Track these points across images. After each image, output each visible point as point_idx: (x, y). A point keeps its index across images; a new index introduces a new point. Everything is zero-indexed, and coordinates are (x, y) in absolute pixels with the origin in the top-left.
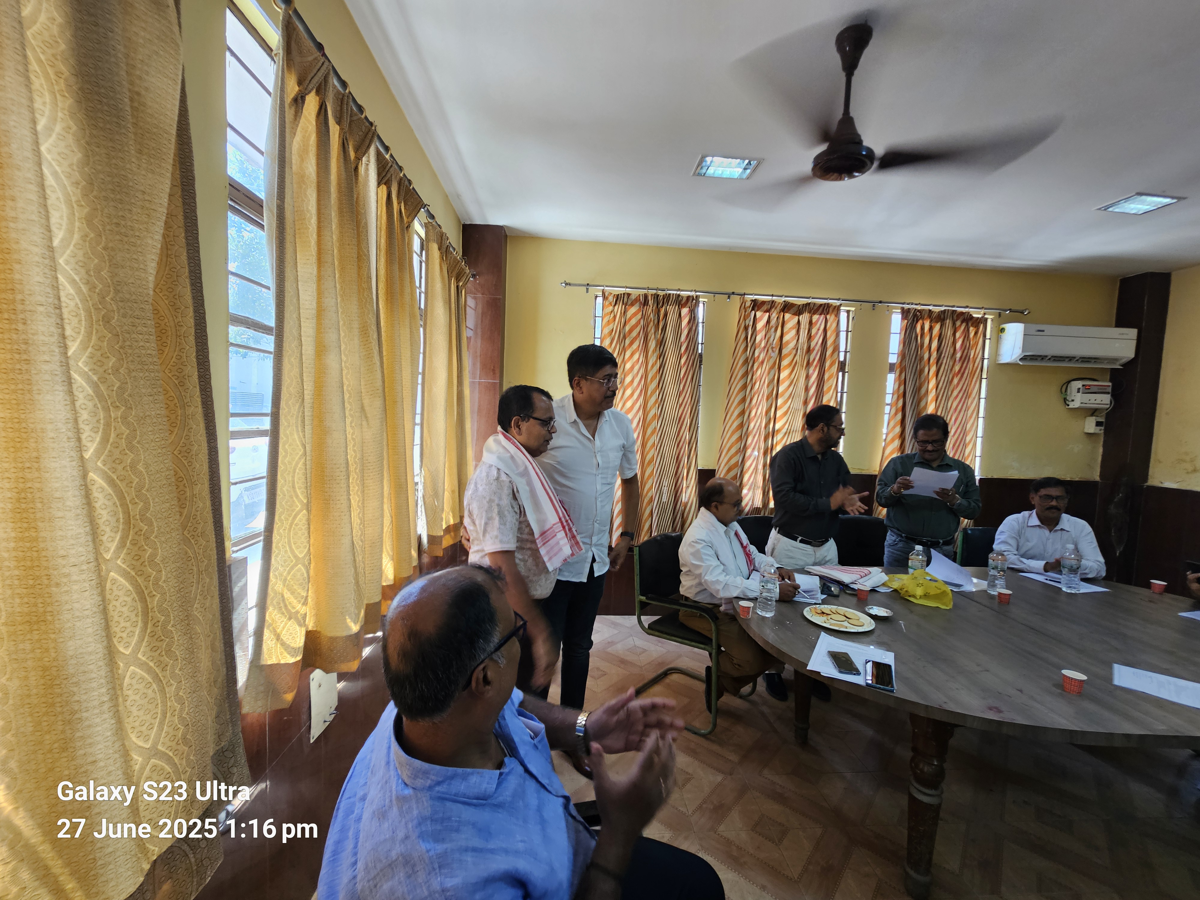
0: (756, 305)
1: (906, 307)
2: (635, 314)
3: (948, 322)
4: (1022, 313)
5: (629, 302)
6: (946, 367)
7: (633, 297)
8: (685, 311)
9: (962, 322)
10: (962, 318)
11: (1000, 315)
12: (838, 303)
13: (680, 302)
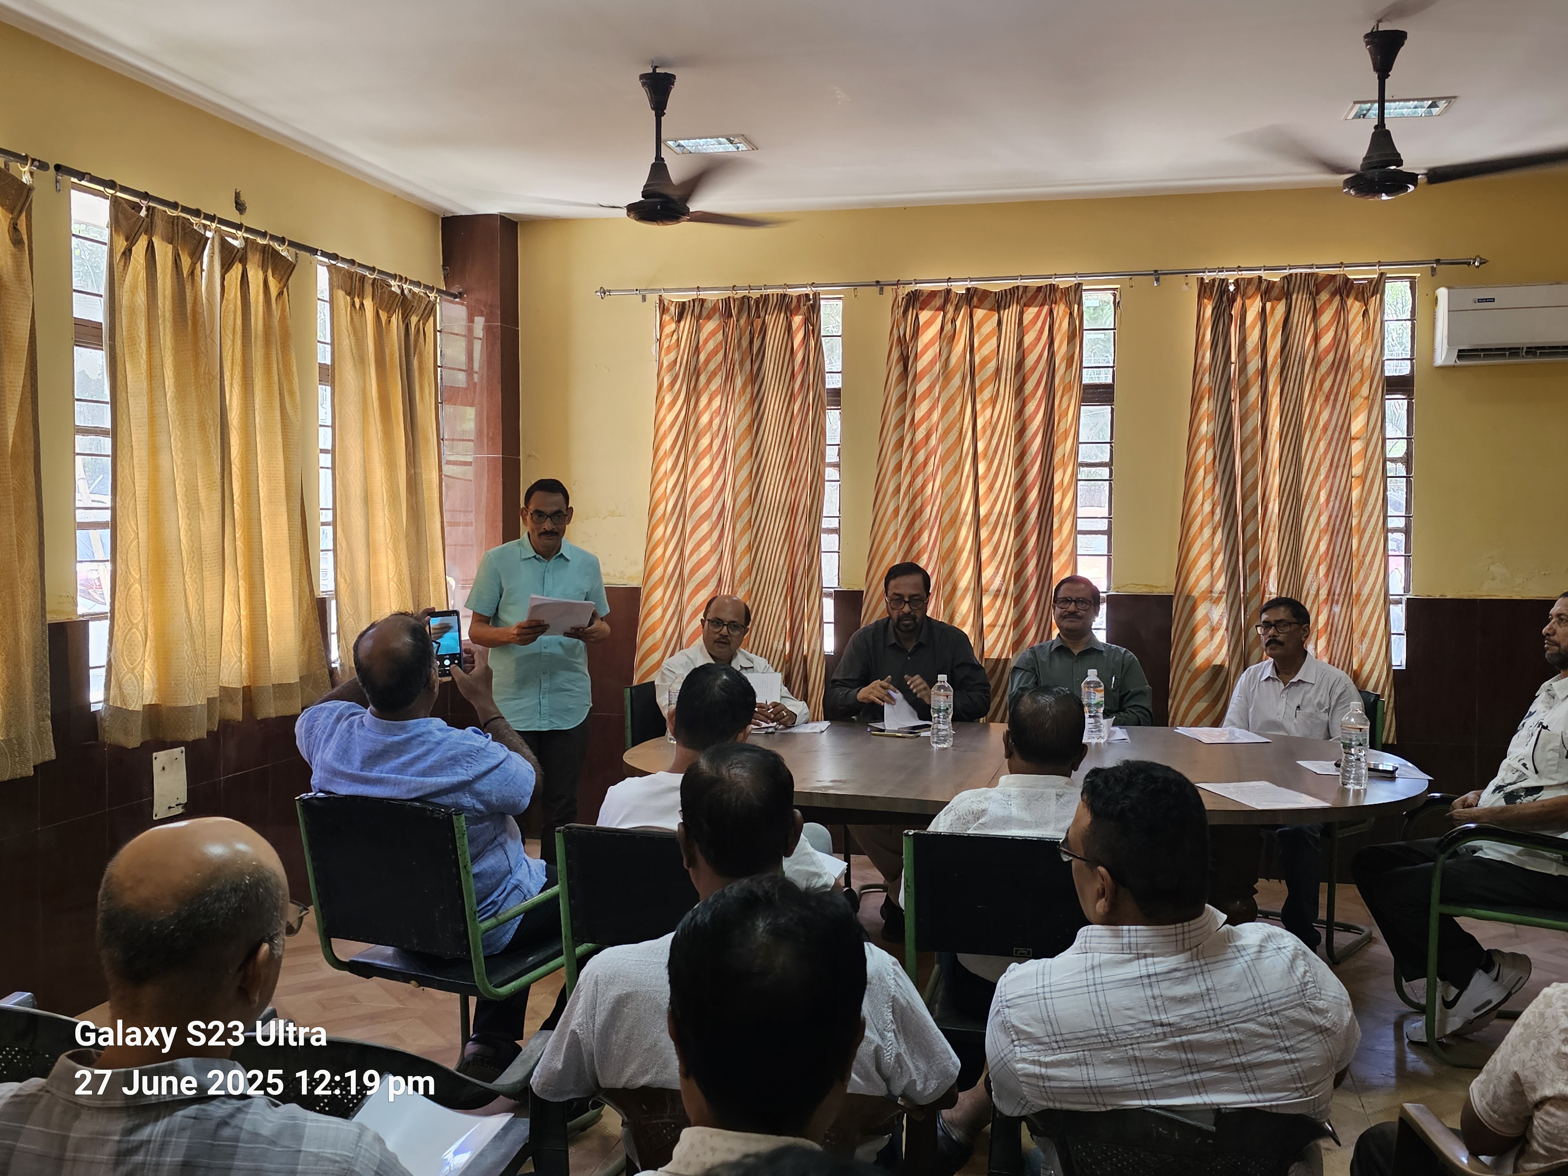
0: (916, 300)
2: (713, 334)
4: (1469, 264)
5: (705, 313)
7: (709, 305)
8: (797, 320)
9: (1333, 295)
12: (1074, 281)
13: (786, 305)
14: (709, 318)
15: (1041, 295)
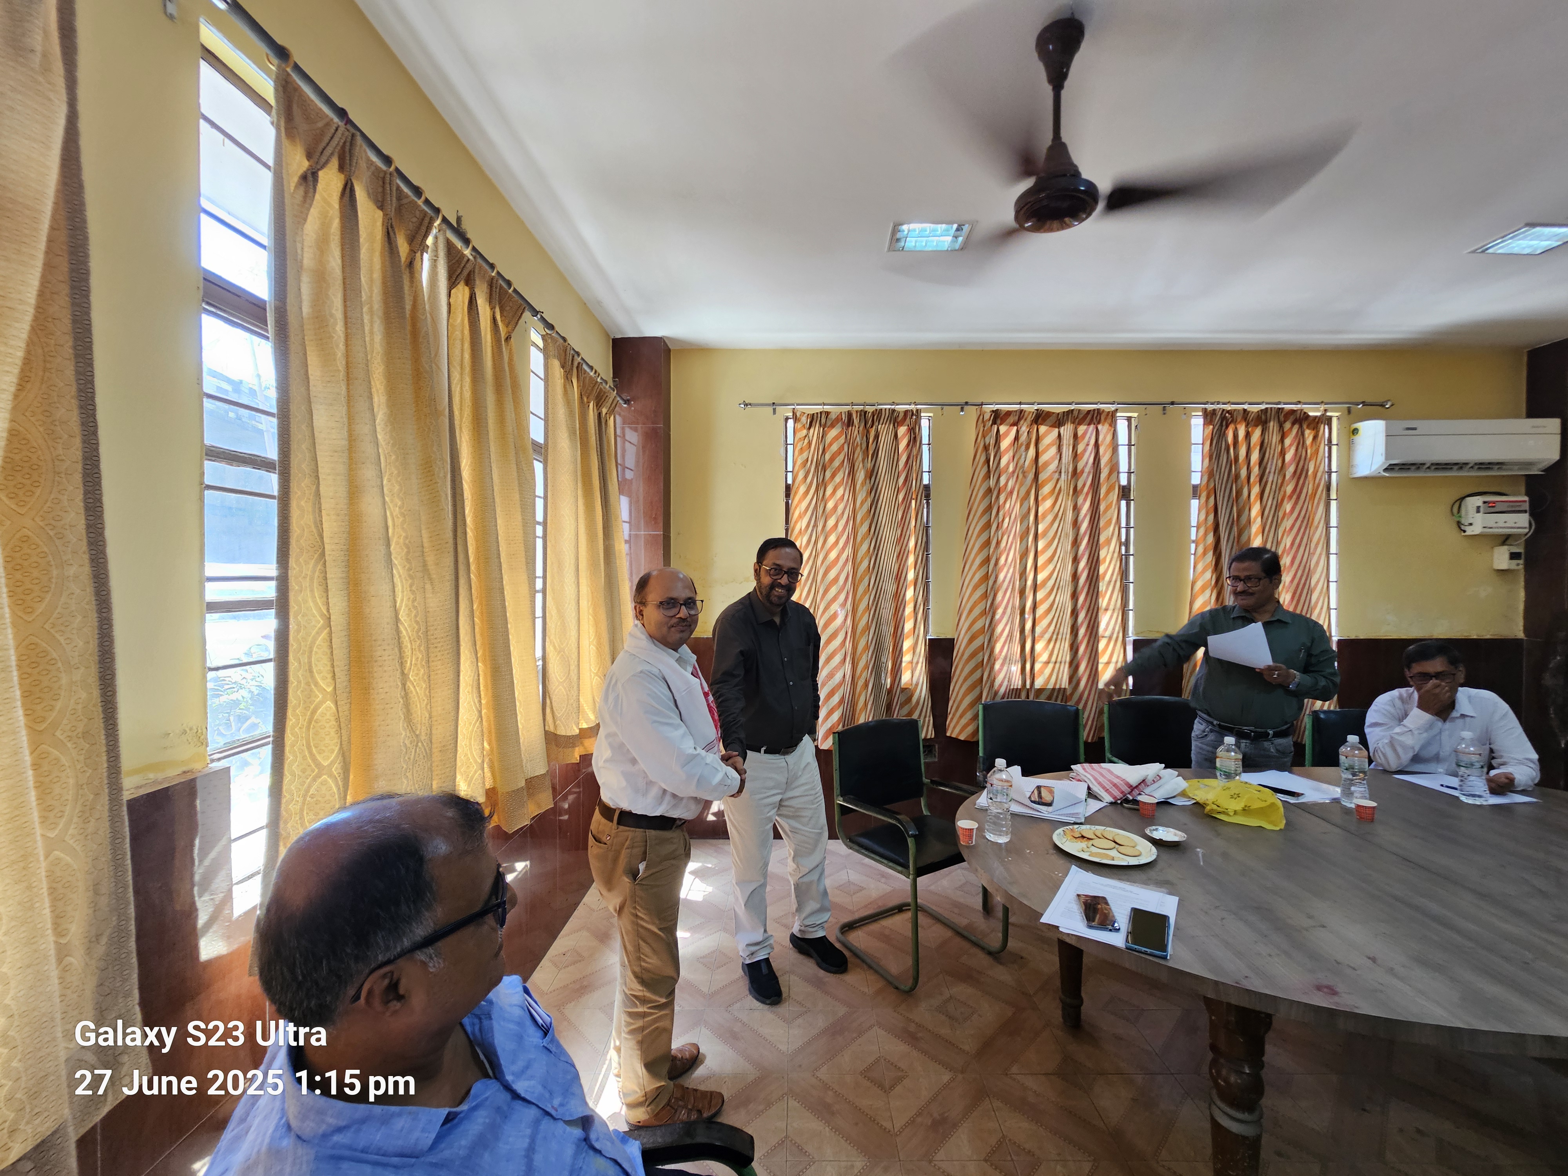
0: (998, 417)
1: (1210, 407)
2: (836, 438)
3: (1272, 425)
4: (1382, 405)
5: (829, 423)
6: (1274, 487)
7: (833, 416)
8: (902, 430)
9: (1293, 424)
10: (1292, 418)
11: (1349, 411)
12: (1112, 407)
13: (895, 419)
14: (832, 426)
15: (1090, 417)
